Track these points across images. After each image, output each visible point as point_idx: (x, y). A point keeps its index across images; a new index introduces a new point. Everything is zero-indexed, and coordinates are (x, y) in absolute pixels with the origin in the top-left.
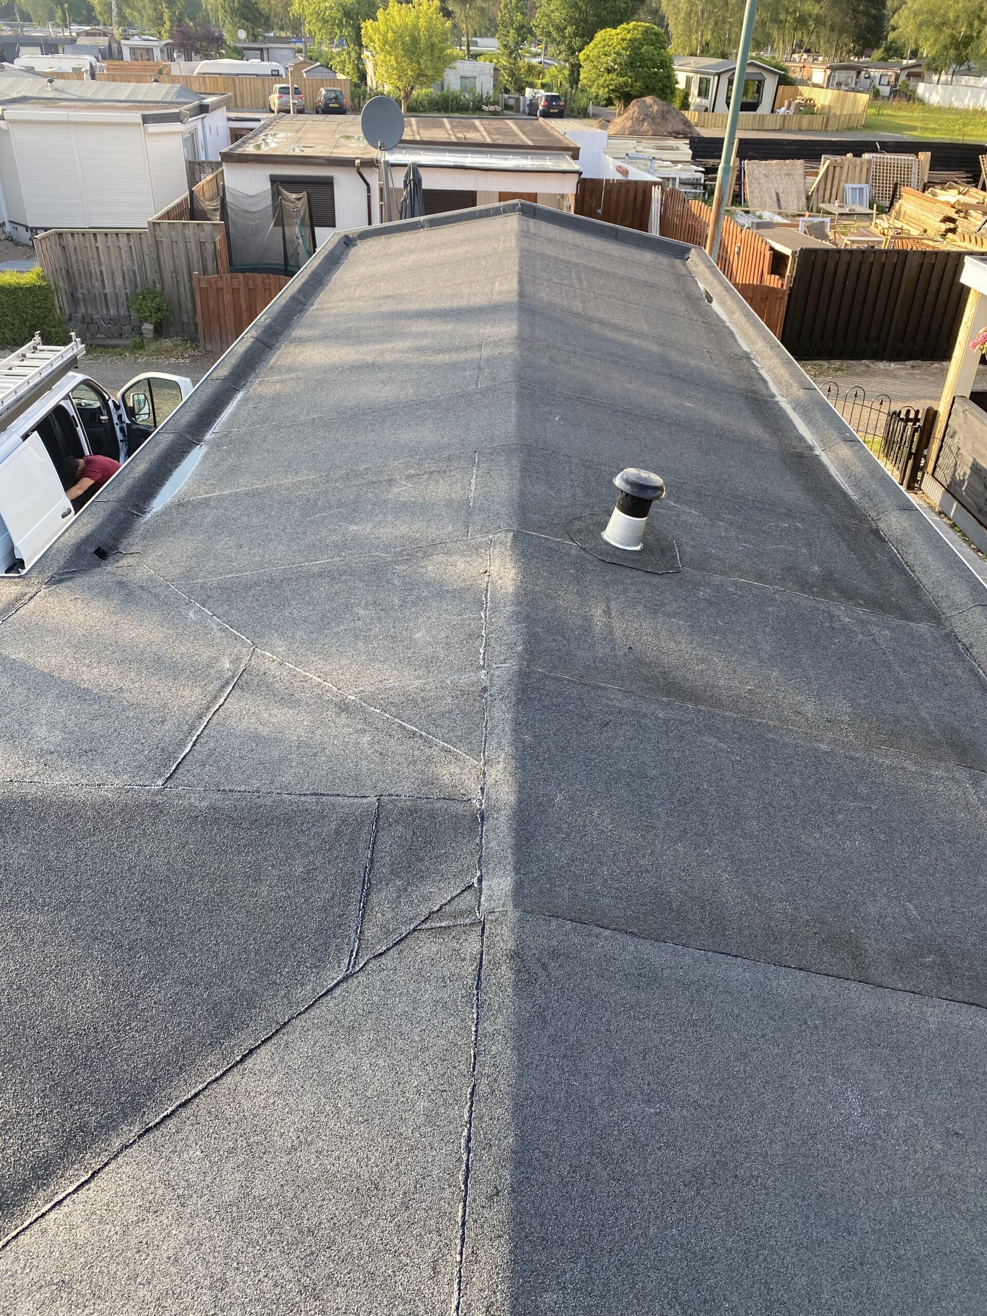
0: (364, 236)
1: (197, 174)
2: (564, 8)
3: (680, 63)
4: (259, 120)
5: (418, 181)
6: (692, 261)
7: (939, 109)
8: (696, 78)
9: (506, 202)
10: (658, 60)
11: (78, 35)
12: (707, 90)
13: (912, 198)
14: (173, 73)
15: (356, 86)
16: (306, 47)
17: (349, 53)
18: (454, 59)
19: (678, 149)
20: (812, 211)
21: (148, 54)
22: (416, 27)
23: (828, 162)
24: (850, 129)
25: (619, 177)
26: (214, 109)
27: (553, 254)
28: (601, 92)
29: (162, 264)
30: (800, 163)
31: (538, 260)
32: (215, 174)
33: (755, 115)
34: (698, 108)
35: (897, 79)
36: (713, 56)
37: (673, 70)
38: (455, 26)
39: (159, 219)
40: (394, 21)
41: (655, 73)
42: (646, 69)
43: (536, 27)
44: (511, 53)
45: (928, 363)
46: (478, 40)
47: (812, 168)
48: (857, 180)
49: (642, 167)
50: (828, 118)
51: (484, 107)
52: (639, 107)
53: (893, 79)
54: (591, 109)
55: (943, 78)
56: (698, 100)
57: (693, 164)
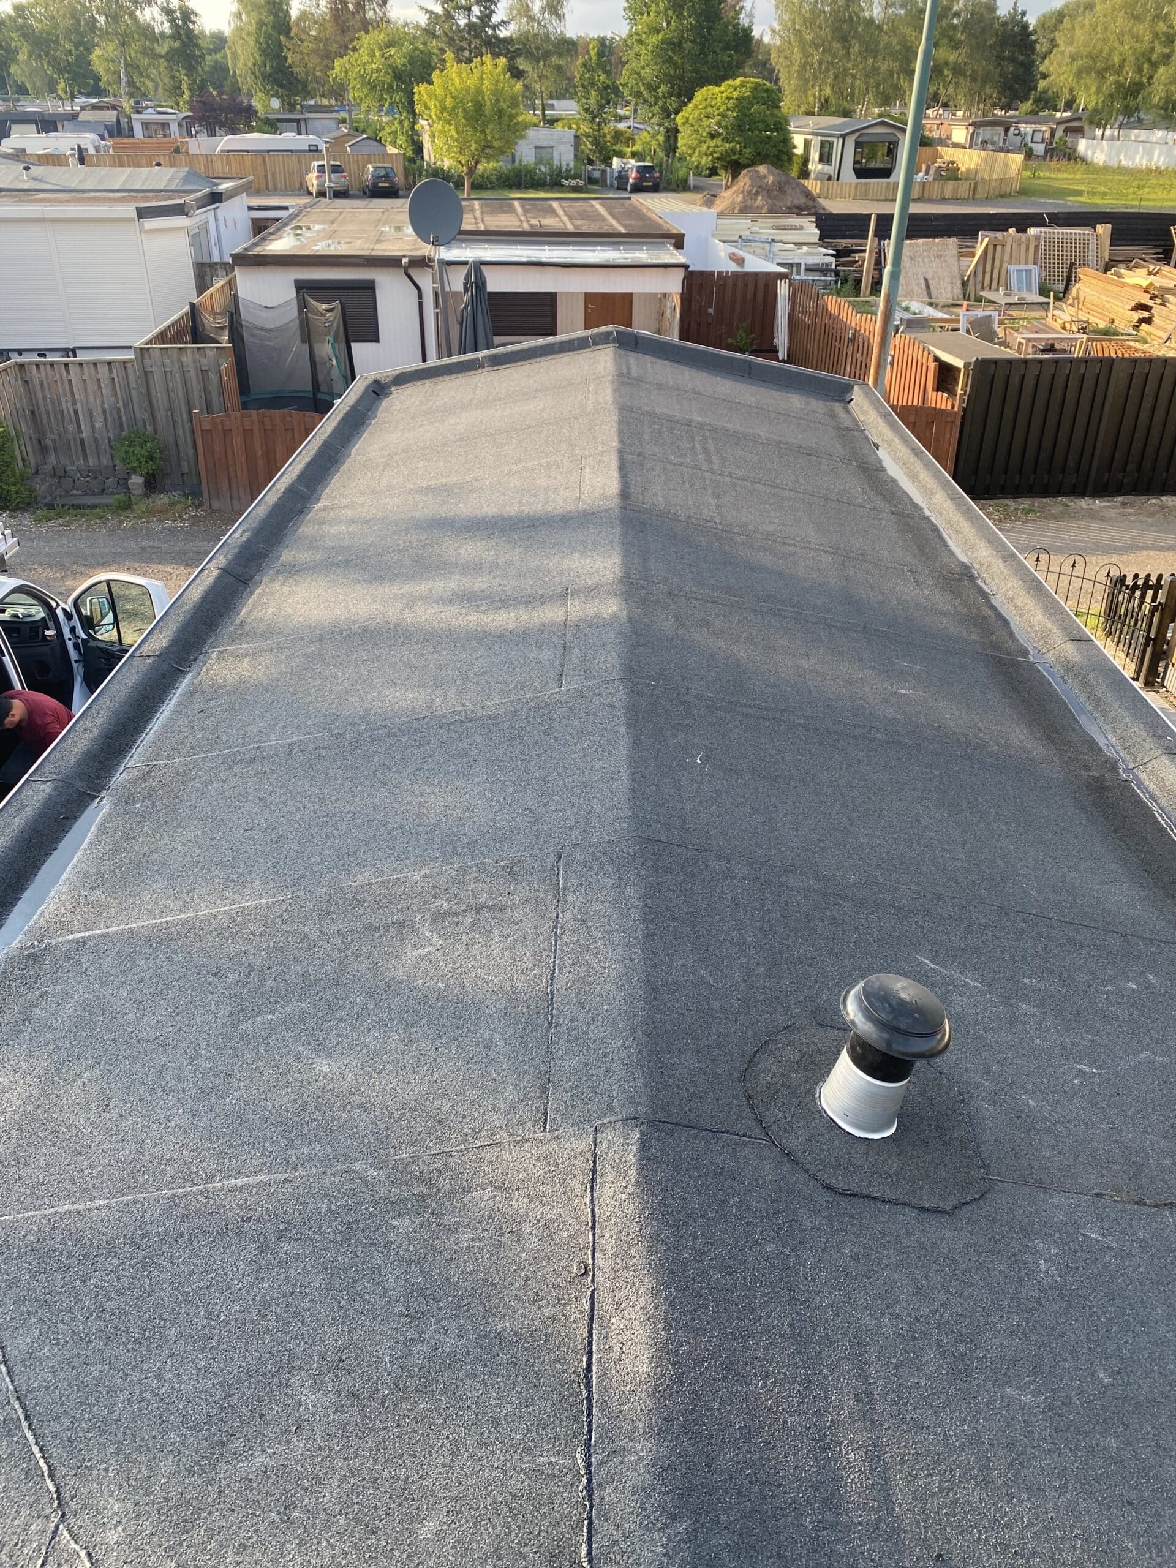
0: (402, 379)
1: (208, 278)
2: (656, 64)
3: (797, 124)
4: (286, 208)
5: (481, 283)
6: (857, 404)
7: (1106, 169)
8: (816, 142)
9: (596, 330)
10: (771, 121)
11: (83, 108)
12: (830, 154)
13: (1094, 281)
14: (191, 152)
15: (411, 160)
16: (350, 116)
17: (401, 122)
18: (526, 126)
19: (801, 228)
20: (969, 300)
21: (164, 129)
22: (479, 91)
23: (986, 240)
24: (1002, 196)
25: (733, 267)
26: (231, 197)
27: (666, 411)
28: (703, 161)
29: (154, 401)
30: (952, 242)
31: (646, 424)
32: (228, 278)
33: (888, 183)
34: (820, 176)
35: (1053, 133)
36: (833, 114)
37: (789, 132)
38: (527, 87)
39: (150, 342)
40: (453, 84)
41: (769, 137)
42: (757, 132)
43: (623, 85)
44: (593, 118)
45: (1143, 498)
46: (554, 102)
47: (967, 247)
48: (1023, 260)
49: (759, 251)
50: (976, 184)
51: (564, 182)
52: (751, 179)
53: (1047, 135)
54: (692, 180)
55: (1108, 132)
56: (820, 166)
57: (822, 246)
